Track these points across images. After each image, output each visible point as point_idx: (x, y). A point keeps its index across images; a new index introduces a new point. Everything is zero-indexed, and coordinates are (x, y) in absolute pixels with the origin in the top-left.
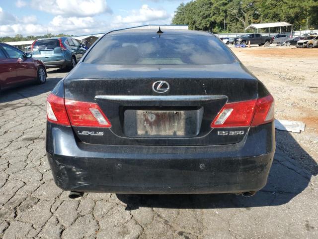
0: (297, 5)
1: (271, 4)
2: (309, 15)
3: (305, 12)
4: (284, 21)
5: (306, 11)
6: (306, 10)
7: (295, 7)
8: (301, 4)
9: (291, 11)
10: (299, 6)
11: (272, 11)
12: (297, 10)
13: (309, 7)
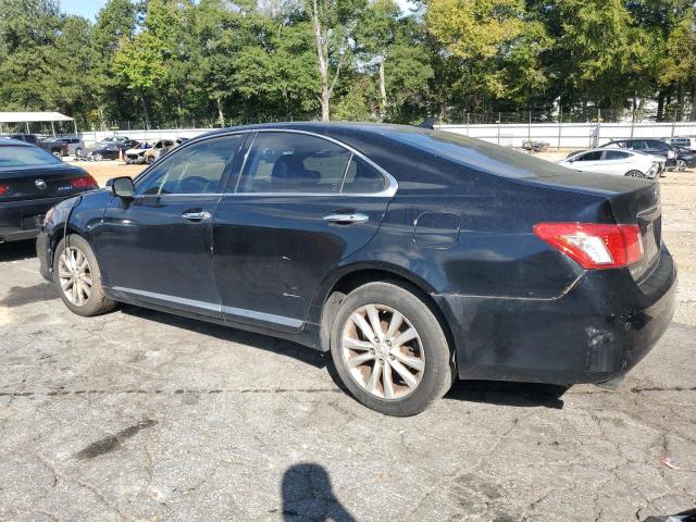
0: (74, 79)
1: (13, 71)
2: (104, 101)
3: (94, 96)
4: (53, 109)
5: (98, 95)
6: (95, 92)
7: (69, 84)
8: (82, 80)
9: (65, 91)
10: (79, 82)
11: (20, 86)
12: (76, 90)
13: (102, 86)
